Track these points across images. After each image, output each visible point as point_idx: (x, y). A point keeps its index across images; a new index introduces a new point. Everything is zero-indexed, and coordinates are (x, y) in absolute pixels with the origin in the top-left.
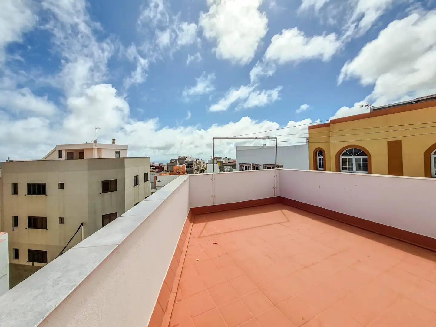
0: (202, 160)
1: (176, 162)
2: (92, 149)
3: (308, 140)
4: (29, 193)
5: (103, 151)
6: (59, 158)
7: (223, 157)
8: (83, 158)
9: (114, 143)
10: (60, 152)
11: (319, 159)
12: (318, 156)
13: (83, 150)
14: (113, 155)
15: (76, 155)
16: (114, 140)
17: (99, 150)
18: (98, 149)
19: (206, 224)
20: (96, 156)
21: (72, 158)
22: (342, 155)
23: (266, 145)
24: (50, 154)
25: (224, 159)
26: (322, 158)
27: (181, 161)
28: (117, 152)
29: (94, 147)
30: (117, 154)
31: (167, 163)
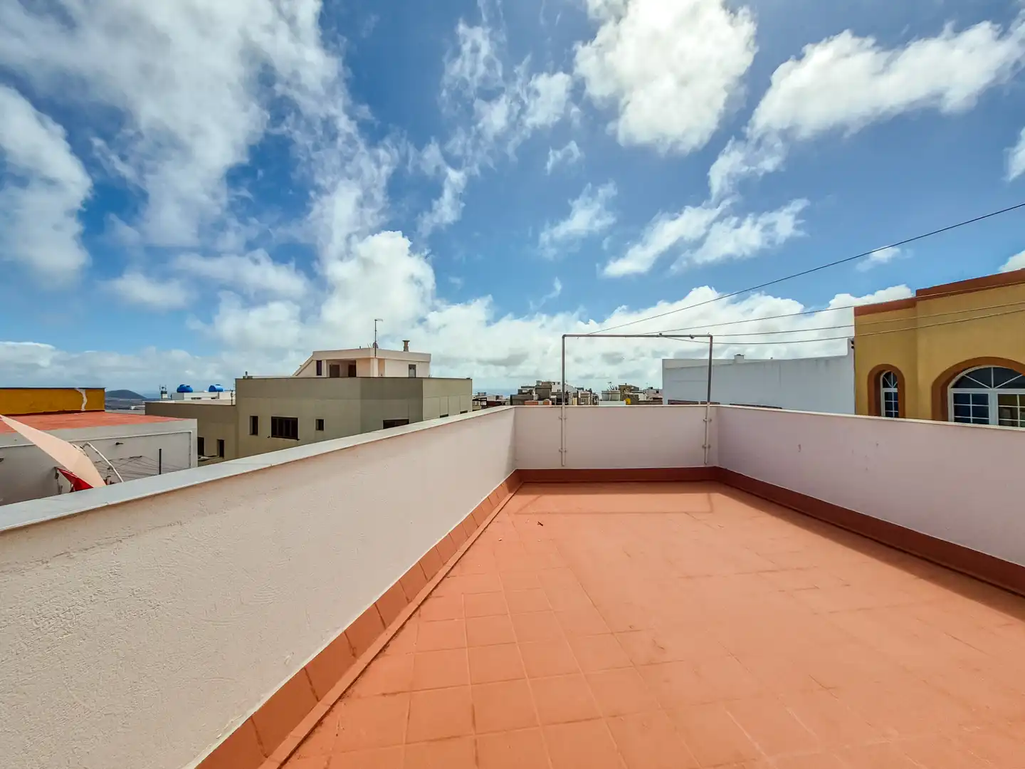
0: (590, 391)
1: (530, 392)
2: (369, 359)
3: (853, 343)
4: (274, 434)
5: (387, 364)
6: (318, 374)
7: (643, 387)
8: (355, 376)
9: (406, 348)
10: (319, 363)
11: (887, 394)
12: (884, 387)
13: (355, 361)
14: (405, 373)
15: (343, 370)
16: (406, 342)
17: (381, 361)
18: (379, 359)
19: (535, 500)
20: (375, 373)
21: (338, 376)
22: (955, 386)
23: (745, 358)
24: (304, 368)
25: (644, 392)
26: (895, 393)
27: (540, 391)
28: (412, 367)
29: (372, 356)
30: (412, 371)
31: (511, 396)
